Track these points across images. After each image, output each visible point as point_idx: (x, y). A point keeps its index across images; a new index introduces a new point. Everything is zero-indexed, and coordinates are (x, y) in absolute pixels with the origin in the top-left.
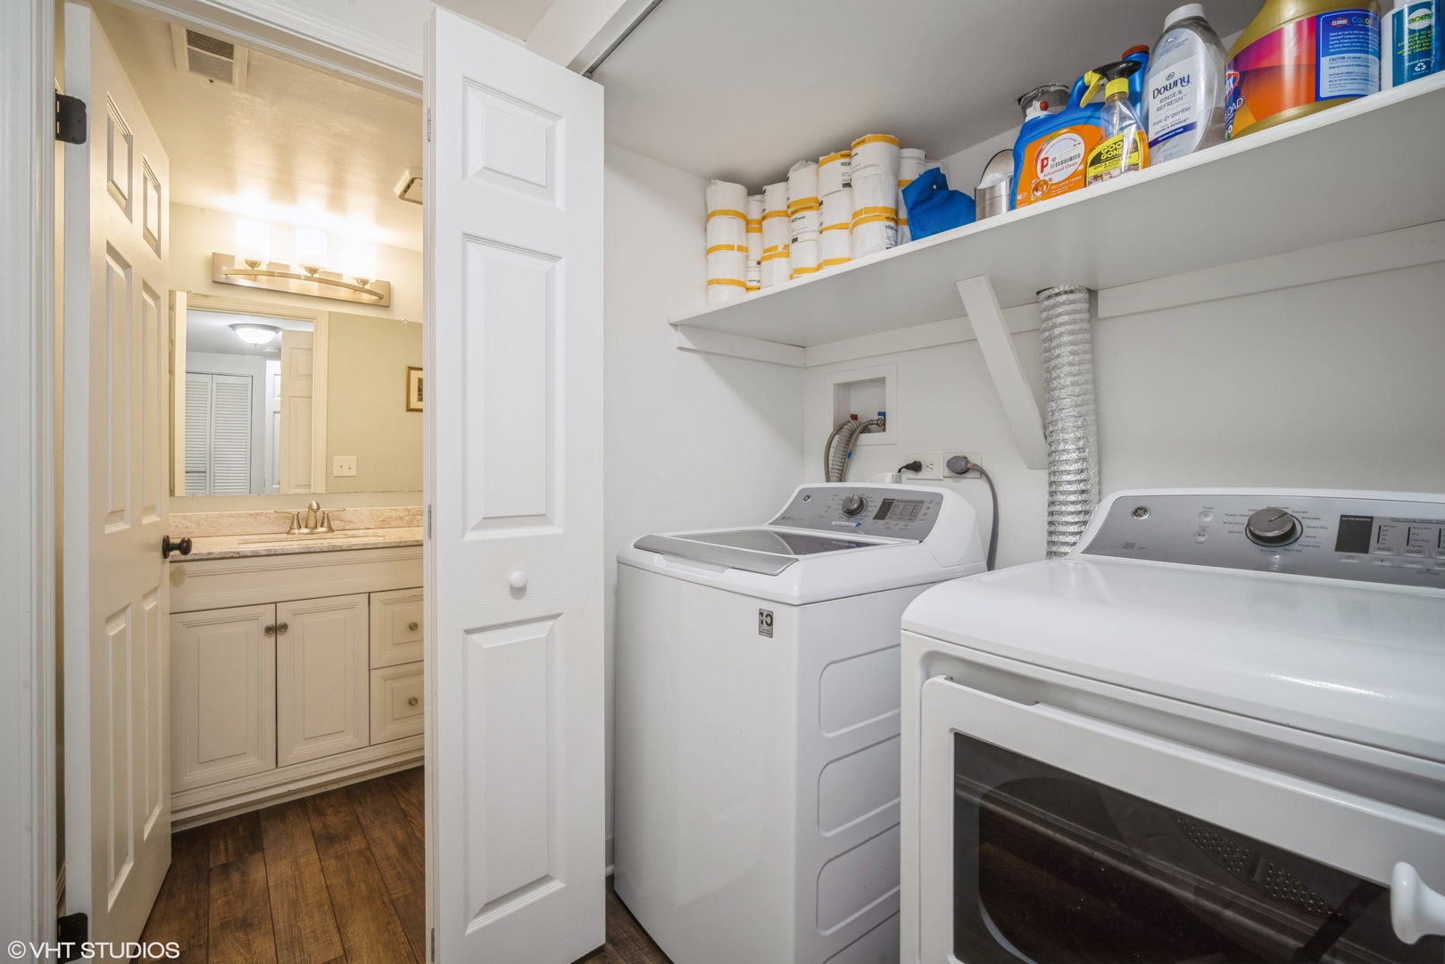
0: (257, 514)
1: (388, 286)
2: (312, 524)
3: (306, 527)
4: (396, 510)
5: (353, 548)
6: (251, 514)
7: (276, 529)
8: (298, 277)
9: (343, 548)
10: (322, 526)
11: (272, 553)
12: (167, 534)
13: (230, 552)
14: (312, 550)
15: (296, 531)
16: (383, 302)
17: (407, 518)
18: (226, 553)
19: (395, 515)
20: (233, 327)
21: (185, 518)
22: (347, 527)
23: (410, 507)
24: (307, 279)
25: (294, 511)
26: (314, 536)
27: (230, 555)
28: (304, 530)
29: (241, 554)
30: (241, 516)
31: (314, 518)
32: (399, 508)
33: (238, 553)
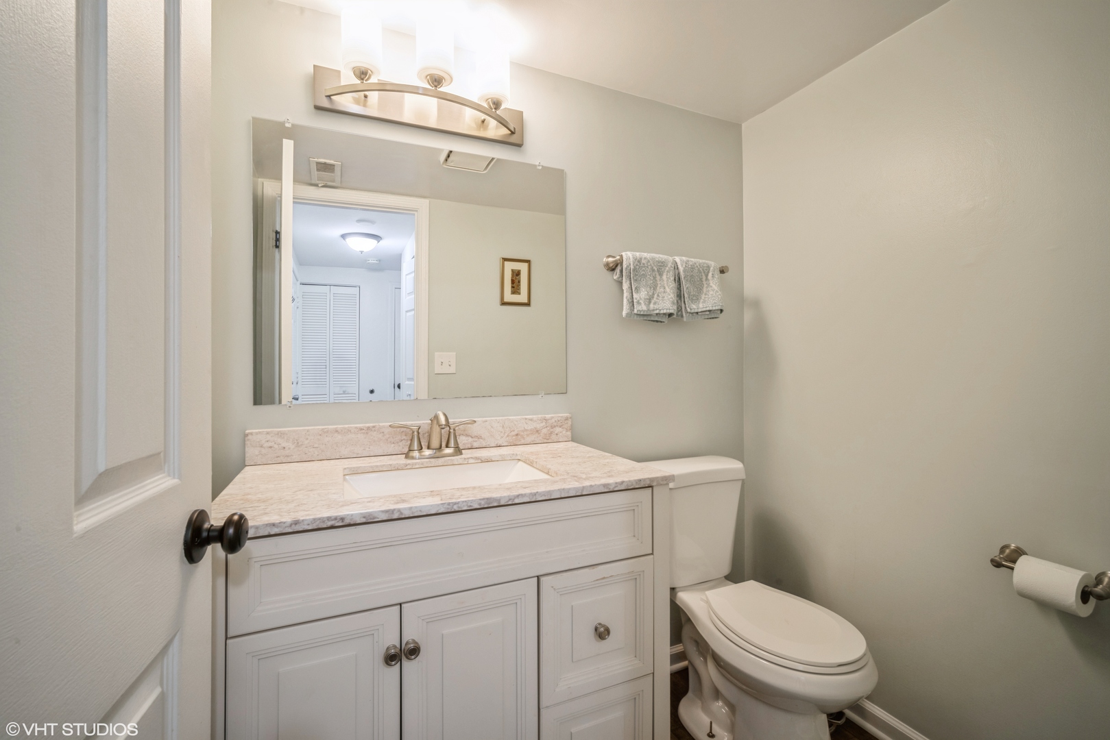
0: (368, 428)
1: (520, 114)
2: (435, 443)
3: (429, 448)
4: (531, 420)
5: (517, 501)
6: (361, 429)
7: (391, 448)
8: (414, 90)
9: (502, 503)
10: (447, 446)
11: (396, 516)
12: (201, 508)
13: (329, 519)
14: (456, 508)
15: (416, 454)
16: (514, 139)
17: (545, 431)
18: (322, 520)
19: (531, 426)
20: (343, 236)
21: (280, 434)
22: (476, 445)
23: (548, 416)
24: (425, 93)
25: (413, 423)
26: (441, 461)
27: (330, 524)
28: (427, 452)
29: (347, 521)
30: (349, 431)
31: (438, 436)
32: (534, 417)
33: (342, 519)
